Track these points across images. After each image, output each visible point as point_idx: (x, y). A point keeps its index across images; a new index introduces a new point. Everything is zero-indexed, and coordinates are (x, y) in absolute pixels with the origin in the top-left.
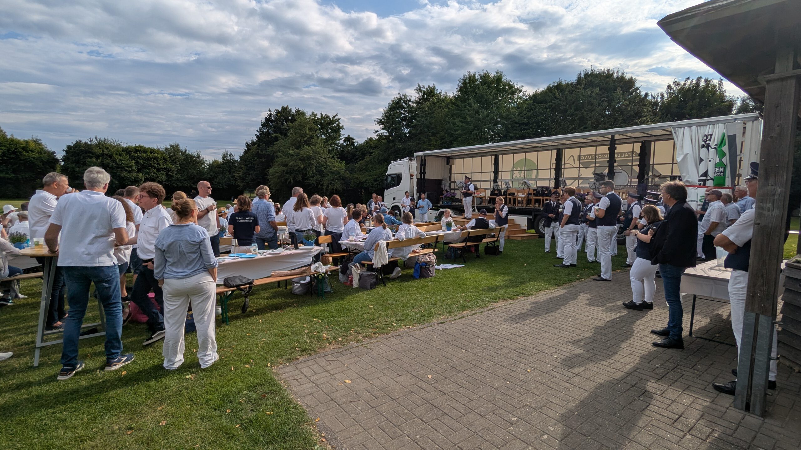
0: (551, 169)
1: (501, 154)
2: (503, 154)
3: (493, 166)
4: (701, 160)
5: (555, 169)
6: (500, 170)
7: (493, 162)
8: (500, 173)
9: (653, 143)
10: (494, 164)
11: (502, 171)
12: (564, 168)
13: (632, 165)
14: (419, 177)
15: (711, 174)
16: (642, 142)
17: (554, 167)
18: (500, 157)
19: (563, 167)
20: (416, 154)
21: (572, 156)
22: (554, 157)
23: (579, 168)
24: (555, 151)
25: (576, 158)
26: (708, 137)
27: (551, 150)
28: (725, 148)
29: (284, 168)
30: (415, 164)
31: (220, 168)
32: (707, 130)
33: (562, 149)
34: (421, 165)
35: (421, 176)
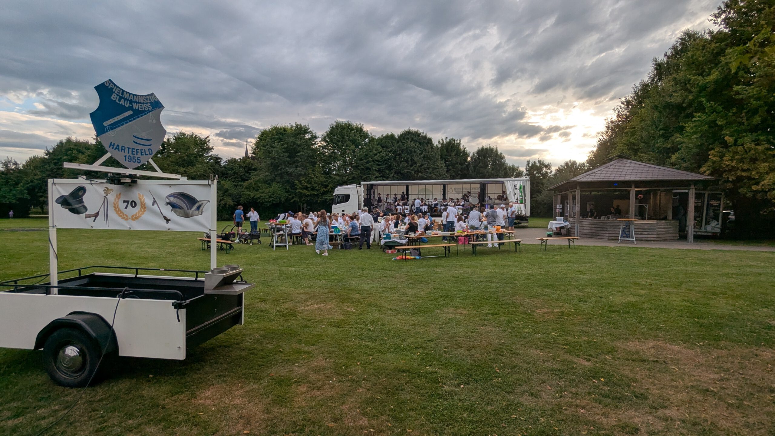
0: (440, 194)
4: (515, 194)
5: (443, 194)
8: (410, 196)
14: (366, 197)
15: (519, 199)
16: (482, 185)
19: (447, 193)
20: (362, 183)
24: (442, 186)
26: (516, 186)
27: (440, 184)
28: (522, 190)
30: (362, 190)
32: (515, 183)
33: (446, 184)
34: (367, 190)
35: (367, 197)
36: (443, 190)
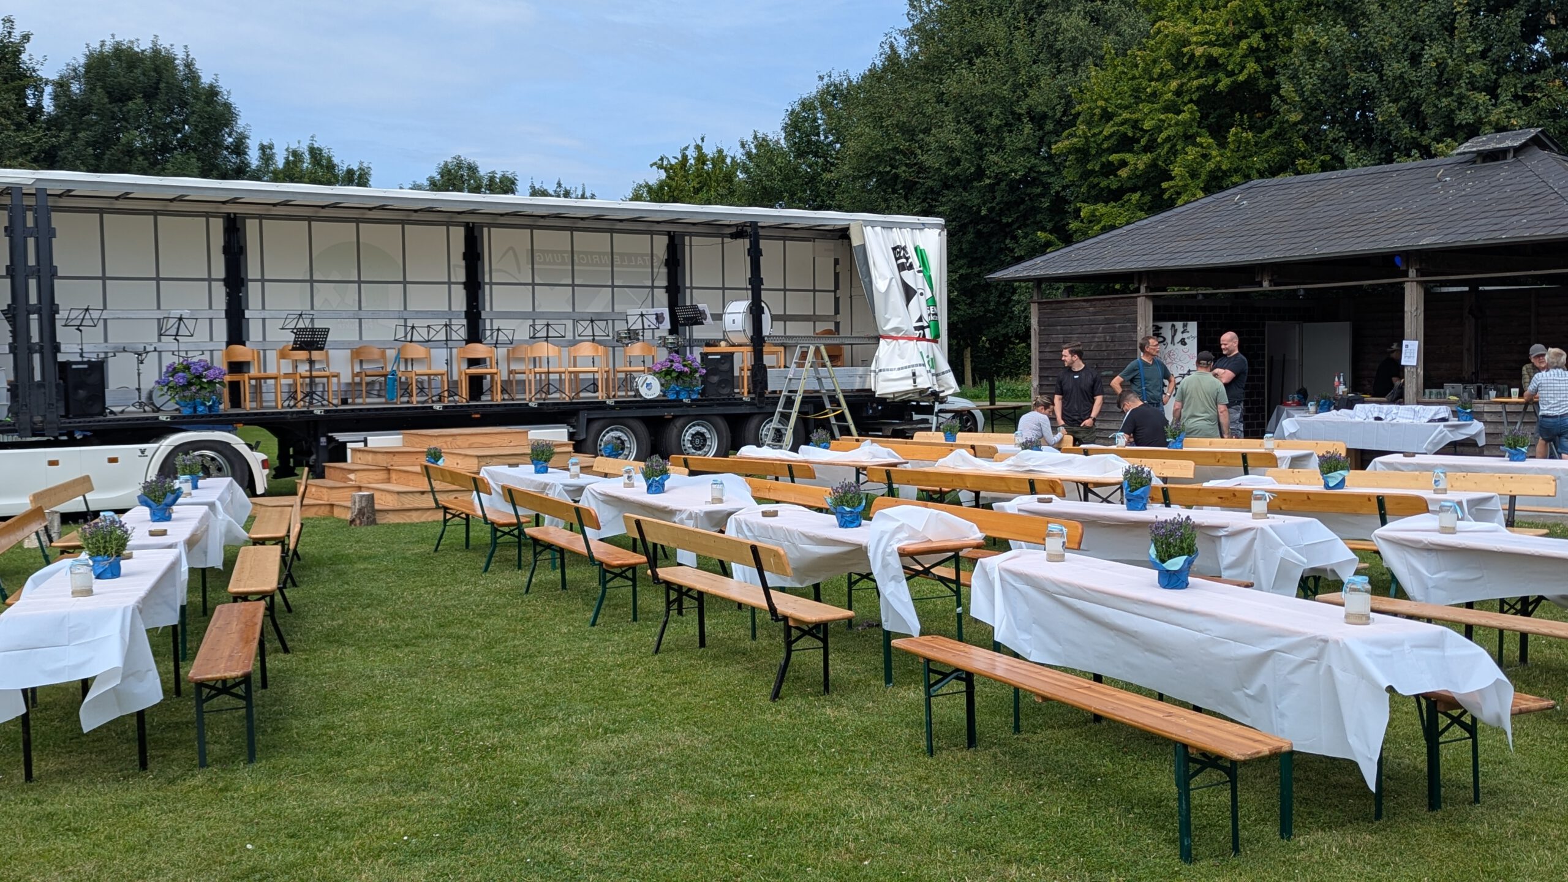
0: (449, 283)
1: (253, 216)
2: (261, 217)
3: (220, 259)
4: (911, 292)
5: (466, 286)
6: (253, 270)
7: (220, 240)
10: (226, 250)
11: (263, 280)
12: (491, 284)
13: (653, 287)
15: (926, 319)
16: (669, 233)
17: (462, 278)
18: (251, 226)
19: (487, 280)
21: (511, 248)
22: (460, 246)
23: (533, 284)
25: (522, 258)
33: (481, 226)
36: (466, 256)
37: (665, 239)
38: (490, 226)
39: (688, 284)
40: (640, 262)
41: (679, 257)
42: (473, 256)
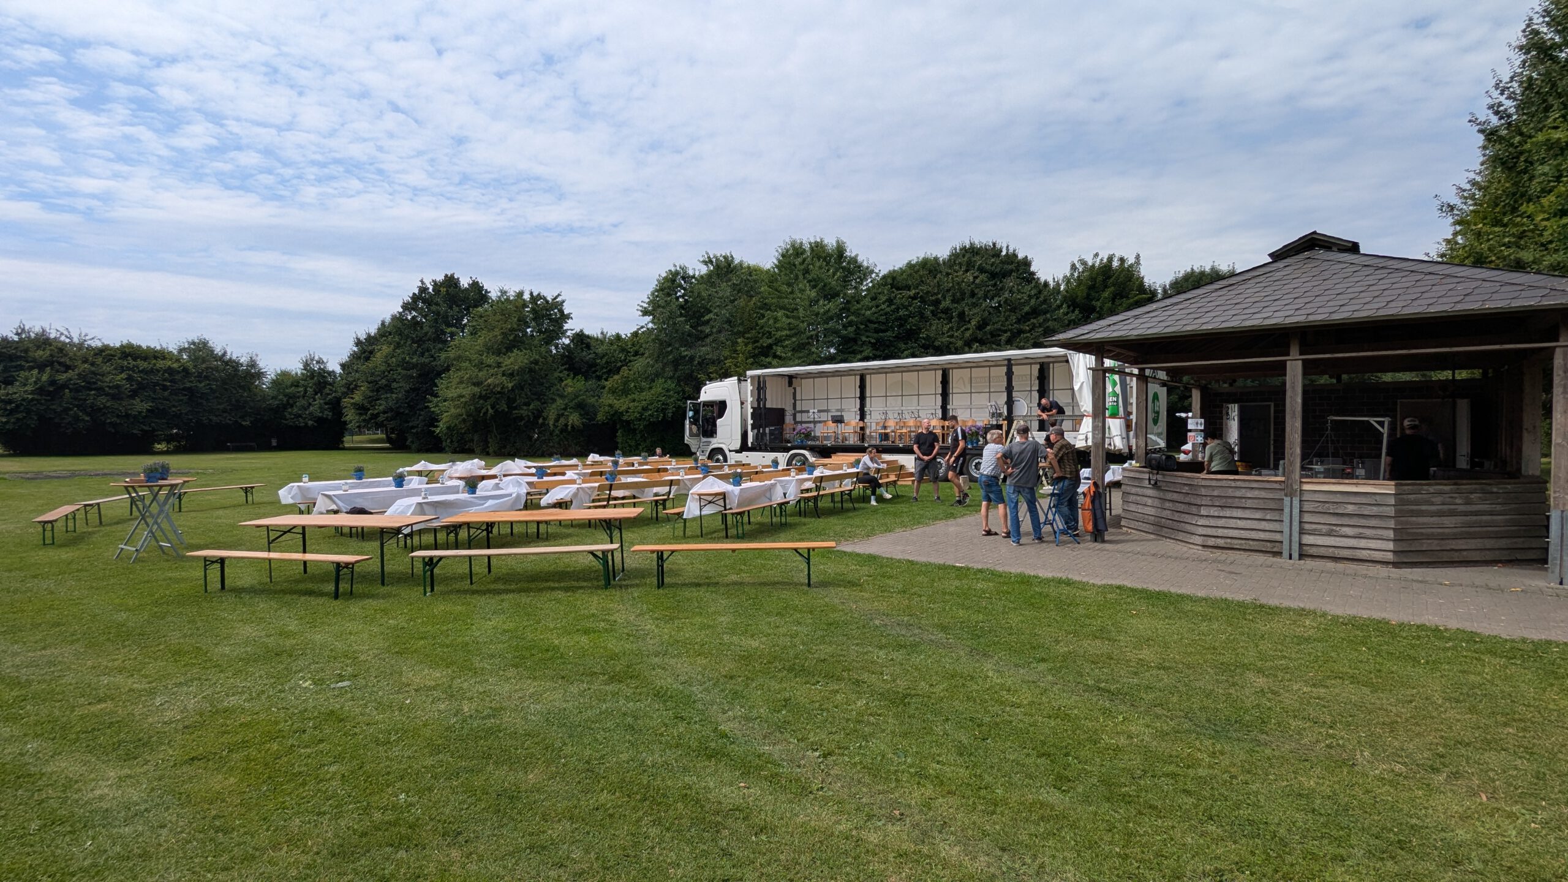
0: (936, 394)
2: (871, 374)
3: (858, 390)
5: (942, 395)
6: (868, 394)
7: (858, 384)
9: (1051, 365)
10: (860, 387)
11: (871, 397)
12: (953, 394)
13: (1031, 391)
14: (756, 406)
17: (940, 391)
18: (868, 377)
19: (951, 392)
20: (749, 373)
21: (962, 378)
22: (939, 379)
23: (971, 393)
24: (940, 372)
25: (967, 381)
27: (935, 370)
28: (1117, 377)
29: (476, 390)
30: (749, 386)
31: (297, 386)
33: (949, 369)
34: (759, 389)
35: (759, 404)
36: (942, 382)
37: (1038, 366)
38: (952, 369)
39: (1051, 388)
40: (1024, 378)
41: (1046, 375)
42: (945, 382)
